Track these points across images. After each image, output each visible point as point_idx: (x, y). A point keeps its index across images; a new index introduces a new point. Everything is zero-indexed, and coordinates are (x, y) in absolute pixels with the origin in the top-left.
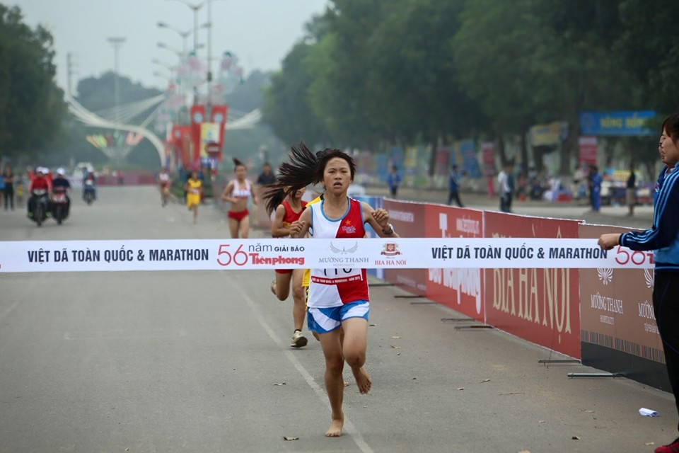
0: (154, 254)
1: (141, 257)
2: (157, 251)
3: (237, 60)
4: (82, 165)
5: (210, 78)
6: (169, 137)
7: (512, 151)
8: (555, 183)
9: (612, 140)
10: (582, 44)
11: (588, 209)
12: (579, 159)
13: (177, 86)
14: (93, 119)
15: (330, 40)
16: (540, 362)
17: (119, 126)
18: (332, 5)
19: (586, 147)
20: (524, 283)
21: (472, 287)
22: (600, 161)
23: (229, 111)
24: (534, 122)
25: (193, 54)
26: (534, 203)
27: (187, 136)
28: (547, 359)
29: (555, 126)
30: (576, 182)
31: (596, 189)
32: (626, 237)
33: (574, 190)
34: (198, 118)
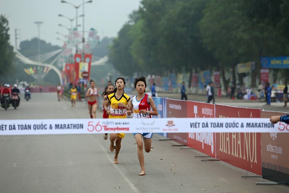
0: (57, 126)
1: (51, 127)
3: (97, 32)
4: (22, 83)
5: (83, 41)
6: (64, 69)
7: (228, 76)
8: (249, 91)
9: (276, 70)
10: (261, 24)
11: (265, 104)
12: (260, 80)
13: (68, 45)
14: (27, 61)
15: (141, 22)
16: (242, 177)
17: (40, 64)
18: (142, 6)
19: (263, 73)
20: (234, 139)
21: (210, 141)
22: (270, 80)
23: (93, 57)
24: (239, 62)
25: (75, 29)
26: (239, 100)
27: (73, 69)
28: (246, 176)
29: (249, 63)
30: (259, 90)
31: (269, 94)
32: (283, 118)
33: (258, 94)
34: (78, 60)
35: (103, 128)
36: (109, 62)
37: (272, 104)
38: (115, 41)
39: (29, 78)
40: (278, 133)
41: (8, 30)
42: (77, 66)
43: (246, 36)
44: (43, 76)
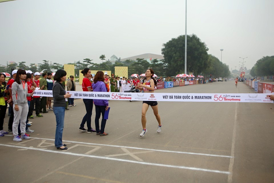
0: (196, 97)
1: (192, 98)
2: (197, 96)
14: (233, 74)
35: (224, 99)
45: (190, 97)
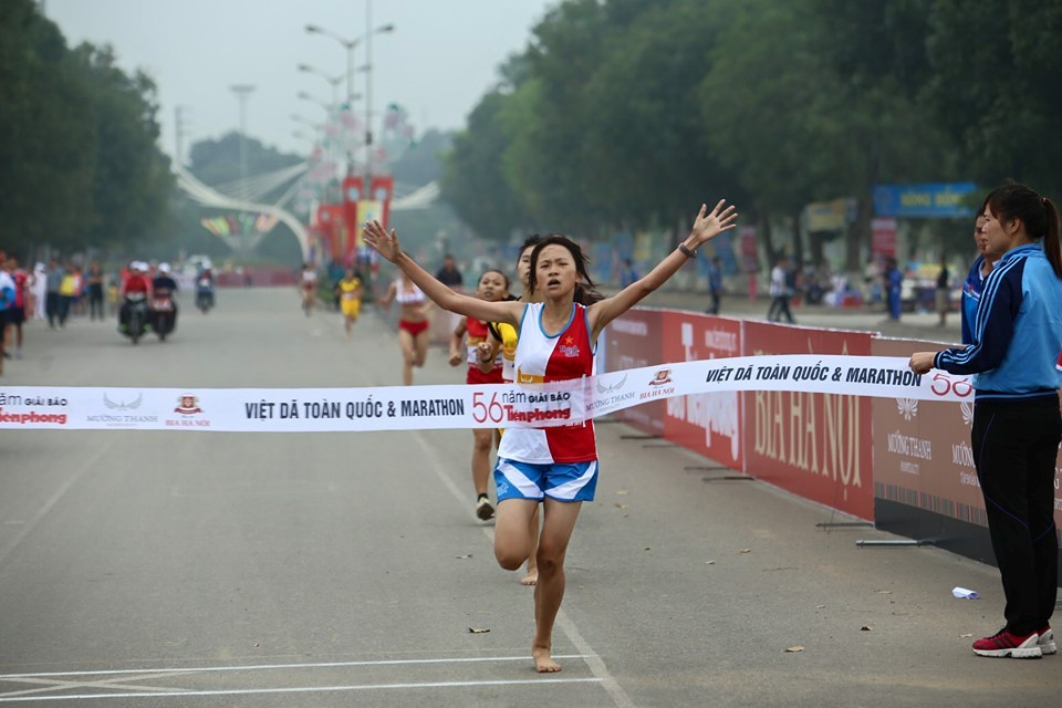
0: (406, 407)
1: (392, 413)
2: (409, 402)
3: (406, 115)
4: (195, 259)
5: (369, 139)
6: (314, 221)
7: (781, 239)
8: (839, 282)
9: (916, 223)
10: (875, 93)
11: (882, 318)
12: (872, 250)
13: (324, 151)
14: (210, 197)
15: (532, 87)
16: (819, 525)
17: (245, 205)
18: (535, 40)
19: (881, 232)
20: (796, 418)
21: (727, 422)
22: (900, 251)
23: (397, 185)
24: (810, 200)
25: (346, 107)
26: (811, 308)
27: (339, 220)
28: (828, 522)
29: (840, 203)
30: (868, 280)
31: (895, 290)
32: (942, 357)
33: (865, 291)
34: (354, 194)
36: (442, 199)
37: (906, 319)
38: (458, 140)
39: (216, 247)
40: (919, 401)
41: (154, 110)
42: (350, 211)
43: (831, 126)
44: (255, 241)
45: (379, 409)
